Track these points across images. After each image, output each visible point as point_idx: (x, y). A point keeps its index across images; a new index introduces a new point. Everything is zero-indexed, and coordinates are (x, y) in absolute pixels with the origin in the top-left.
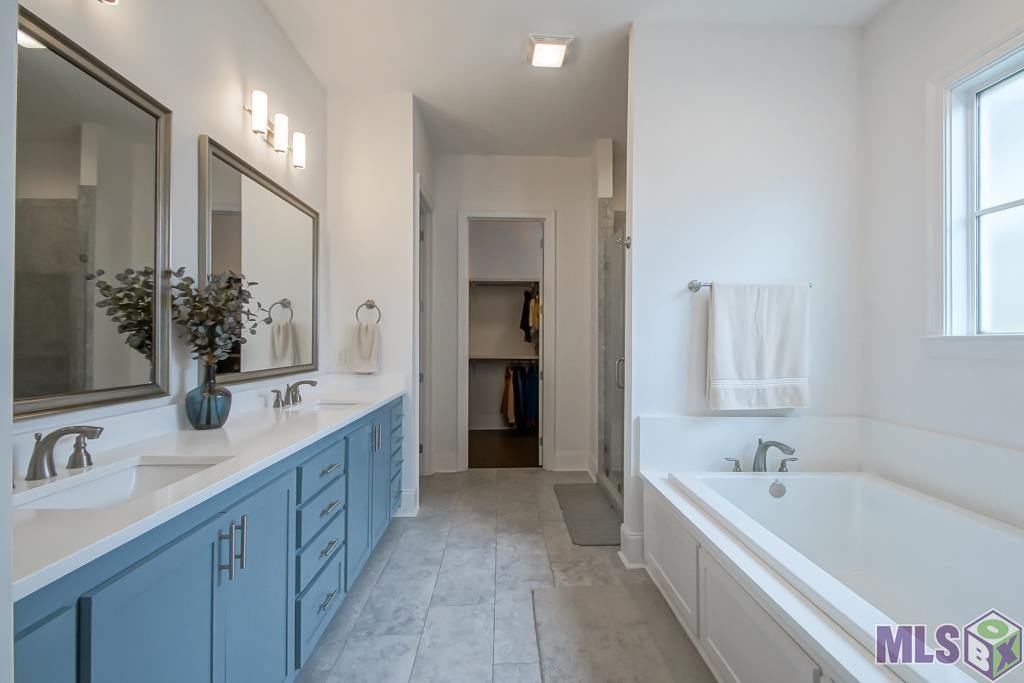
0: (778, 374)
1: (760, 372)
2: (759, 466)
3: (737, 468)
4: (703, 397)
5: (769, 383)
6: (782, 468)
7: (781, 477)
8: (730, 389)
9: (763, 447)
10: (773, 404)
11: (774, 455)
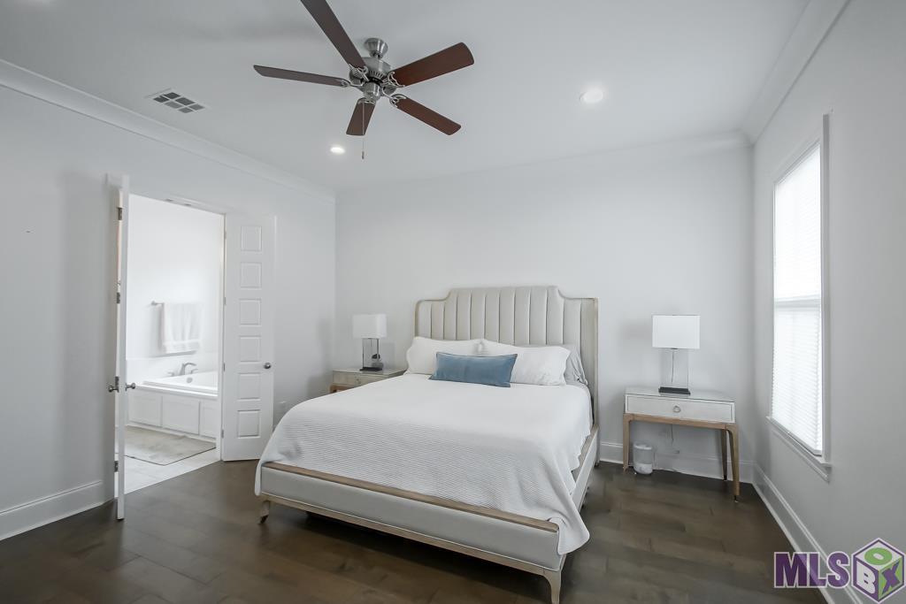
0: (190, 338)
1: (183, 338)
2: (182, 373)
3: (173, 375)
4: (158, 347)
5: (187, 341)
6: (192, 372)
7: (191, 376)
8: (171, 344)
9: (184, 366)
10: (188, 350)
11: (189, 368)
